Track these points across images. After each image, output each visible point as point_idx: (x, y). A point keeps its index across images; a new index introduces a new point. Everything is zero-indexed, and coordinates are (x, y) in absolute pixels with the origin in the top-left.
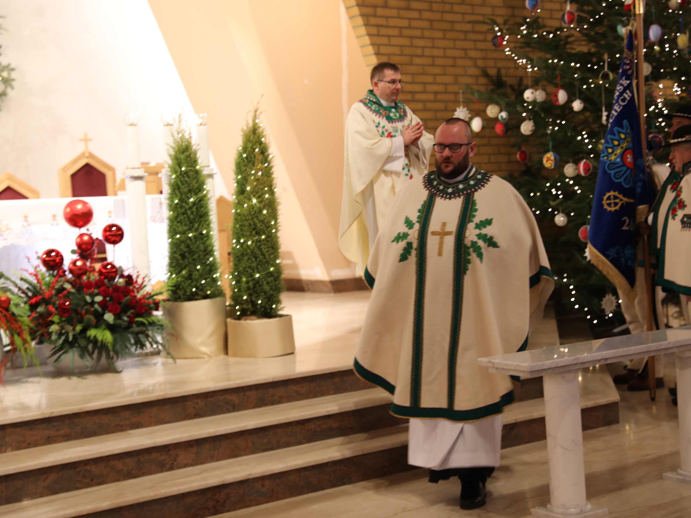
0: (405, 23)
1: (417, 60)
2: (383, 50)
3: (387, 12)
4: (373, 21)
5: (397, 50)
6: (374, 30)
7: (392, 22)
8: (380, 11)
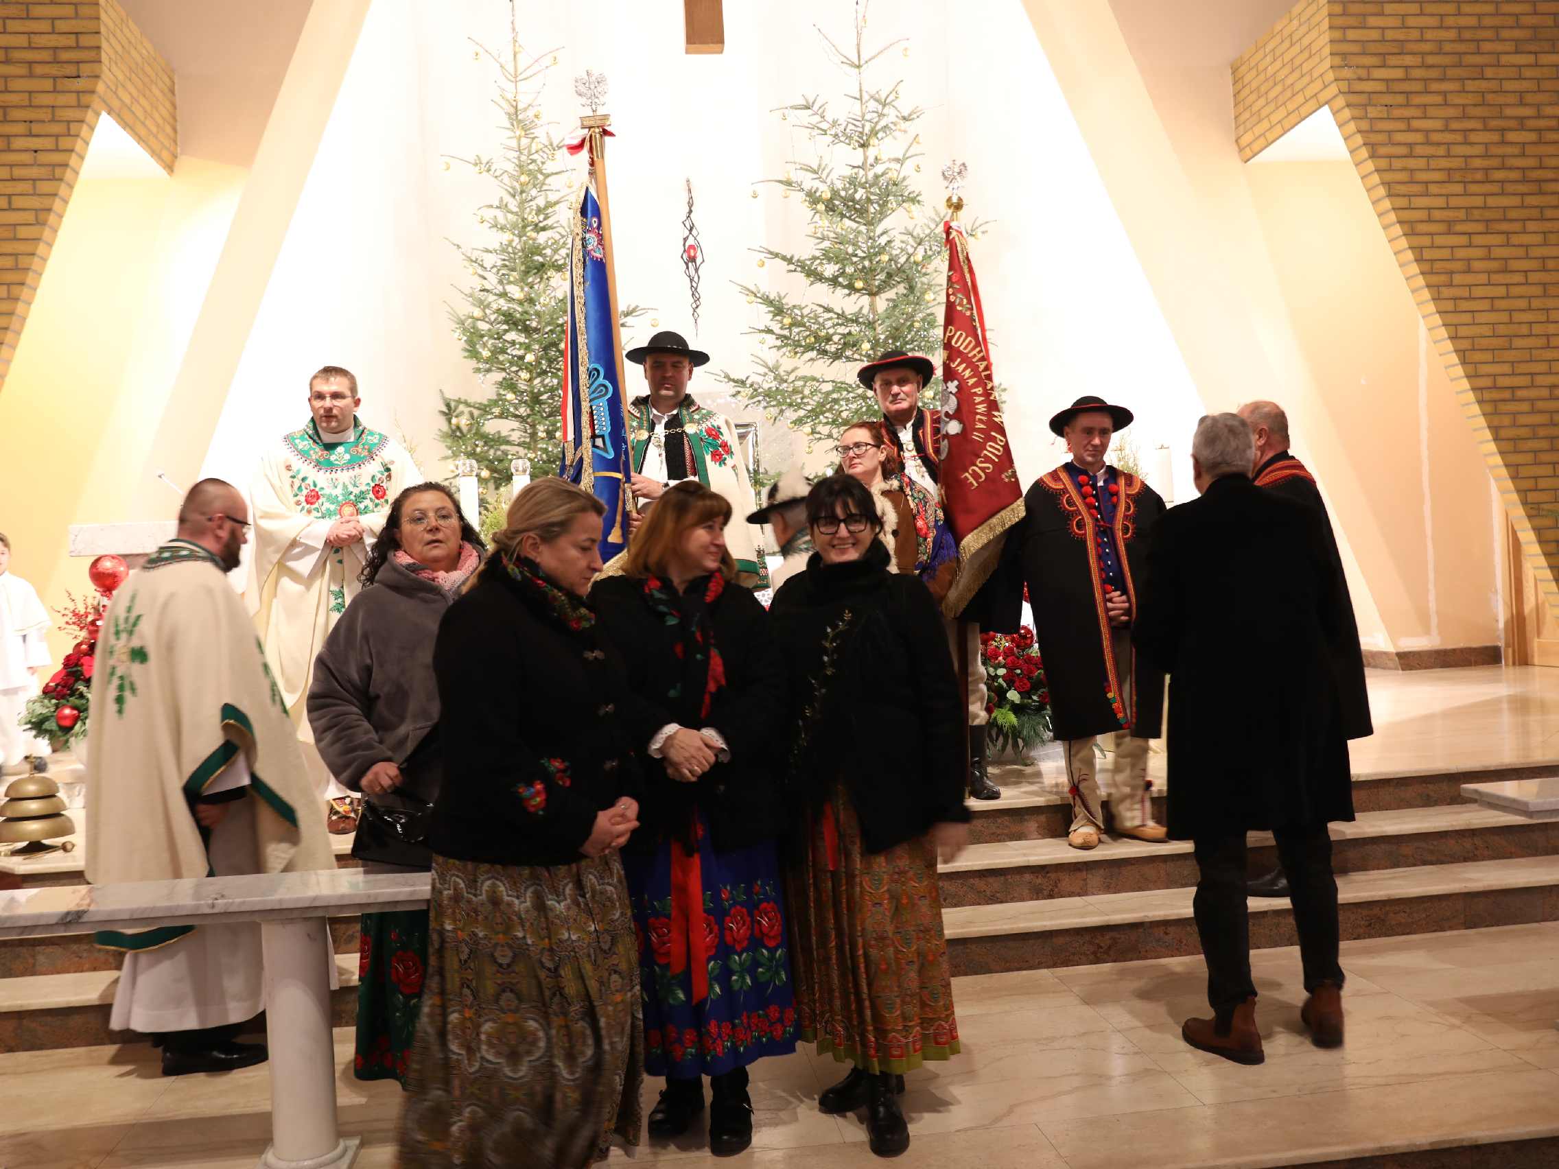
0: (1501, 291)
1: (1518, 343)
2: (1463, 331)
3: (1469, 279)
4: (1446, 292)
5: (1486, 330)
6: (1449, 306)
7: (1478, 292)
8: (1457, 279)
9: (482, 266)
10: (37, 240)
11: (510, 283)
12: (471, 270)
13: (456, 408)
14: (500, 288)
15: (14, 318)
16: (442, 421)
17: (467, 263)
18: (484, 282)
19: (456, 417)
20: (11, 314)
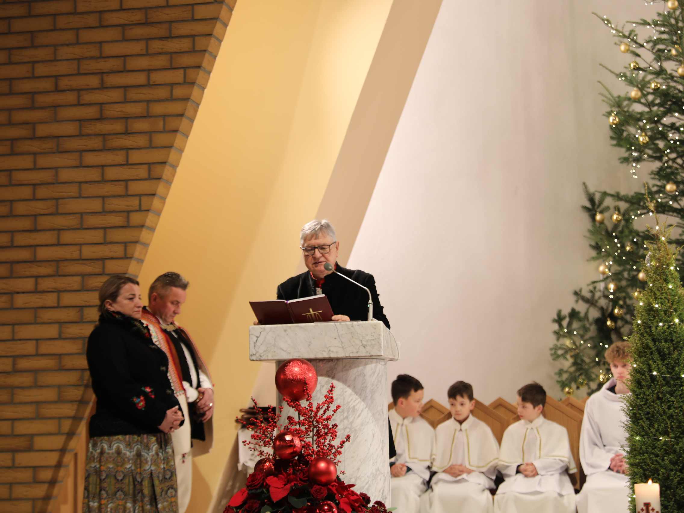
9: (636, 42)
10: (215, 19)
11: (669, 58)
12: (623, 48)
13: (601, 202)
14: (656, 66)
15: (189, 104)
16: (585, 217)
17: (617, 39)
18: (638, 59)
19: (601, 212)
20: (186, 99)
